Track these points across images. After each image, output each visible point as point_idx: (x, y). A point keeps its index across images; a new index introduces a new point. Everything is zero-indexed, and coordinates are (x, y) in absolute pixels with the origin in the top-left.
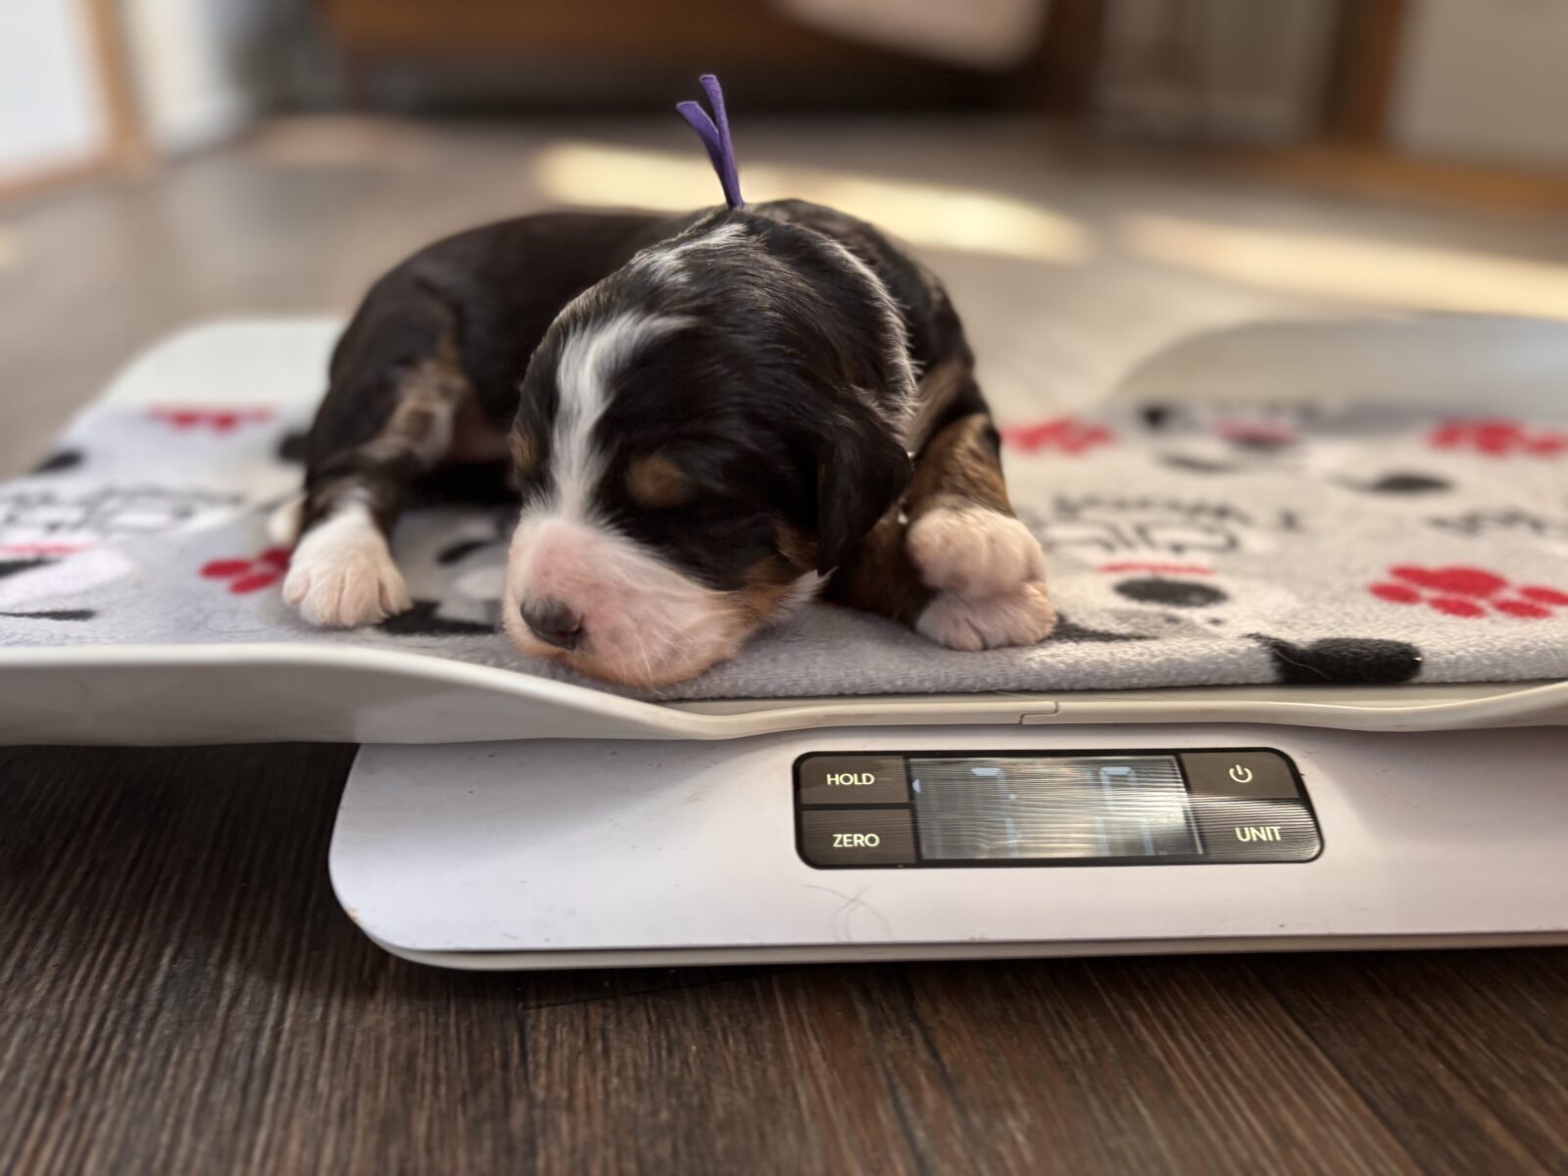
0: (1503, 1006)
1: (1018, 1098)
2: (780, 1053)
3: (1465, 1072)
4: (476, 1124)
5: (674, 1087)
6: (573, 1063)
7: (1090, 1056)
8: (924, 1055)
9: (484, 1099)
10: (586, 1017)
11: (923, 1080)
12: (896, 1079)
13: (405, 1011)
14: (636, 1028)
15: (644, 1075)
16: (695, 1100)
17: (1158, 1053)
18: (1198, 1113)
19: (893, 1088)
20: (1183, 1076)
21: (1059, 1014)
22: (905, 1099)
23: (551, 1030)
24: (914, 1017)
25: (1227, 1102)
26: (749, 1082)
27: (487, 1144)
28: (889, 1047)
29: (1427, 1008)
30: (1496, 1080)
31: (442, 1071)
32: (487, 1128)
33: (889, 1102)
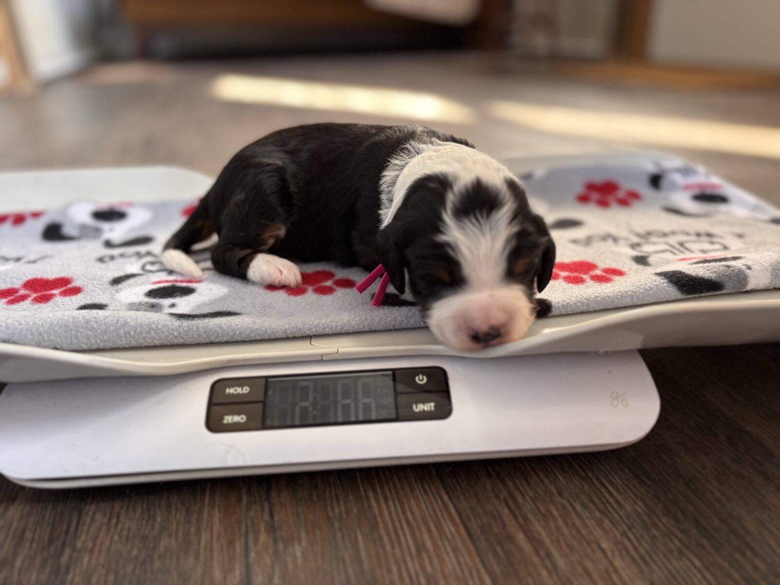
0: (546, 481)
1: (303, 535)
2: (199, 520)
3: (517, 512)
4: (44, 561)
5: (144, 539)
6: (99, 530)
7: (344, 515)
8: (266, 517)
9: (52, 549)
10: (113, 508)
11: (262, 529)
12: (250, 530)
13: (27, 509)
14: (134, 511)
15: (131, 534)
16: (152, 545)
17: (376, 511)
18: (386, 539)
19: (247, 533)
20: (384, 522)
21: (336, 495)
22: (251, 538)
23: (94, 514)
24: (268, 500)
25: (400, 532)
26: (180, 535)
27: (48, 570)
28: (252, 514)
29: (510, 484)
30: (530, 516)
31: (36, 537)
32: (50, 562)
33: (243, 540)
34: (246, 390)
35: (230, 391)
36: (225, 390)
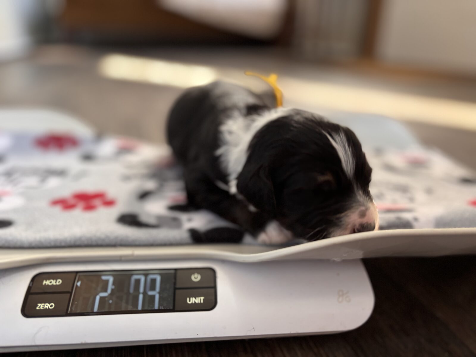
34: (59, 282)
35: (47, 282)
36: (42, 282)
